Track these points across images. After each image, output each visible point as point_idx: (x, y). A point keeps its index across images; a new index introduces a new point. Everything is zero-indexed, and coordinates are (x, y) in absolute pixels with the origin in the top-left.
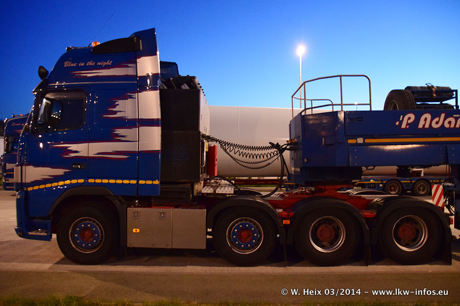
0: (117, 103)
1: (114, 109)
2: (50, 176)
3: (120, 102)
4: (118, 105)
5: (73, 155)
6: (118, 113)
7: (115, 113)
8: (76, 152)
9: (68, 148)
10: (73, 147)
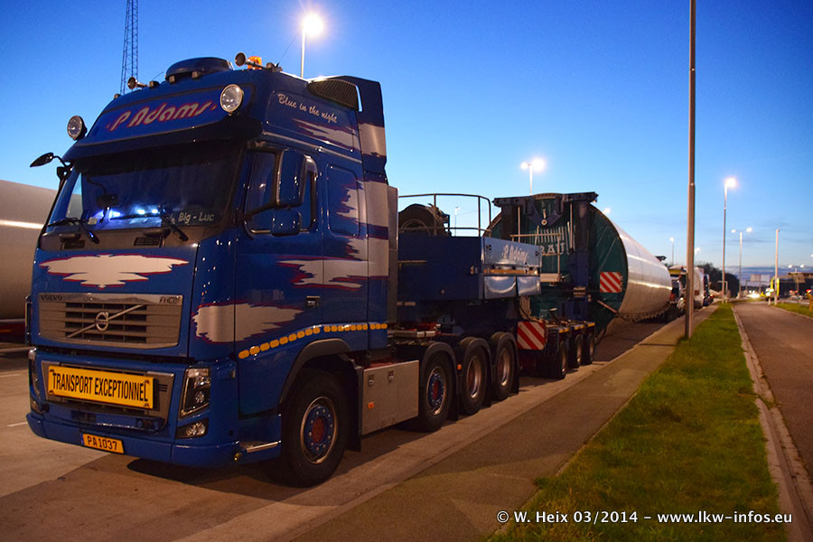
0: (349, 193)
1: (348, 204)
2: (275, 324)
3: (352, 192)
4: (349, 196)
5: (306, 281)
6: (351, 211)
7: (348, 209)
8: (310, 276)
9: (301, 268)
10: (307, 266)
